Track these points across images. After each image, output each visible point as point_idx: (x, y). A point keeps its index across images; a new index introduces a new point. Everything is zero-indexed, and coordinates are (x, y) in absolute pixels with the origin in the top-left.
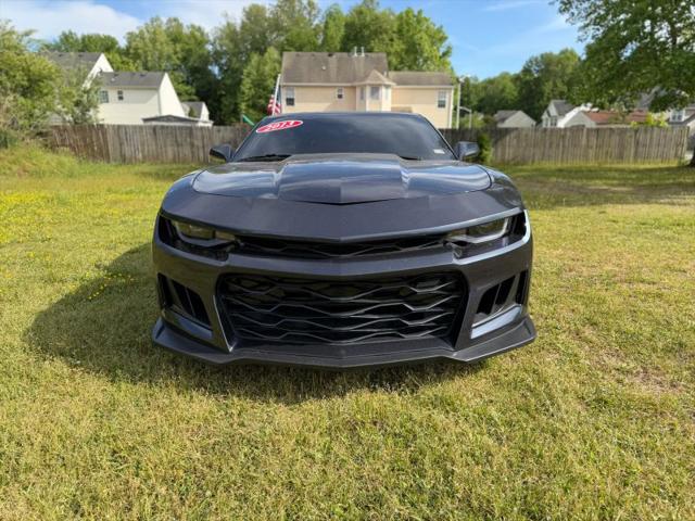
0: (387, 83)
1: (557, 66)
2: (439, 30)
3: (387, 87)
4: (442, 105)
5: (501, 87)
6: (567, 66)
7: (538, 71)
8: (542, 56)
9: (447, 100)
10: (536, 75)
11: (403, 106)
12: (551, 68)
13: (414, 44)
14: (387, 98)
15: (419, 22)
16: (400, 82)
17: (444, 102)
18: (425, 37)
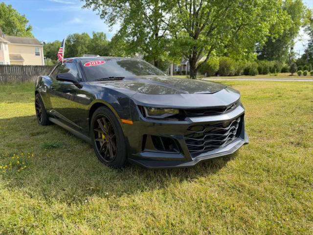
0: (5, 41)
1: (82, 39)
2: (23, 17)
3: (5, 43)
4: (38, 54)
5: (57, 47)
6: (86, 40)
7: (73, 41)
8: (74, 35)
9: (40, 52)
10: (73, 43)
11: (16, 54)
12: (80, 40)
13: (10, 22)
14: (6, 49)
15: (10, 11)
16: (12, 41)
17: (39, 53)
18: (16, 19)
